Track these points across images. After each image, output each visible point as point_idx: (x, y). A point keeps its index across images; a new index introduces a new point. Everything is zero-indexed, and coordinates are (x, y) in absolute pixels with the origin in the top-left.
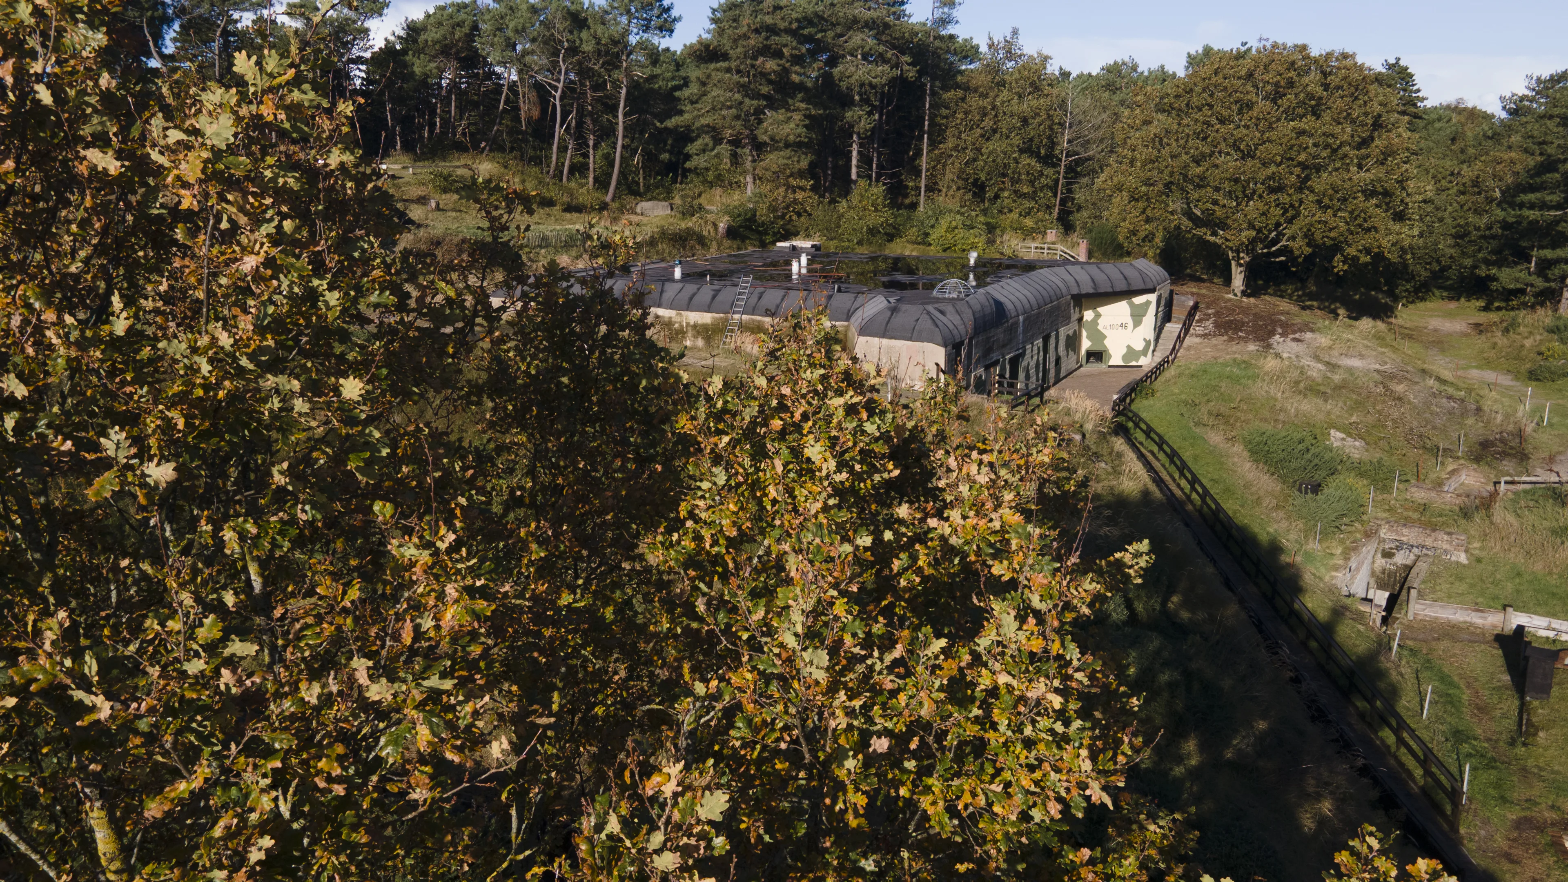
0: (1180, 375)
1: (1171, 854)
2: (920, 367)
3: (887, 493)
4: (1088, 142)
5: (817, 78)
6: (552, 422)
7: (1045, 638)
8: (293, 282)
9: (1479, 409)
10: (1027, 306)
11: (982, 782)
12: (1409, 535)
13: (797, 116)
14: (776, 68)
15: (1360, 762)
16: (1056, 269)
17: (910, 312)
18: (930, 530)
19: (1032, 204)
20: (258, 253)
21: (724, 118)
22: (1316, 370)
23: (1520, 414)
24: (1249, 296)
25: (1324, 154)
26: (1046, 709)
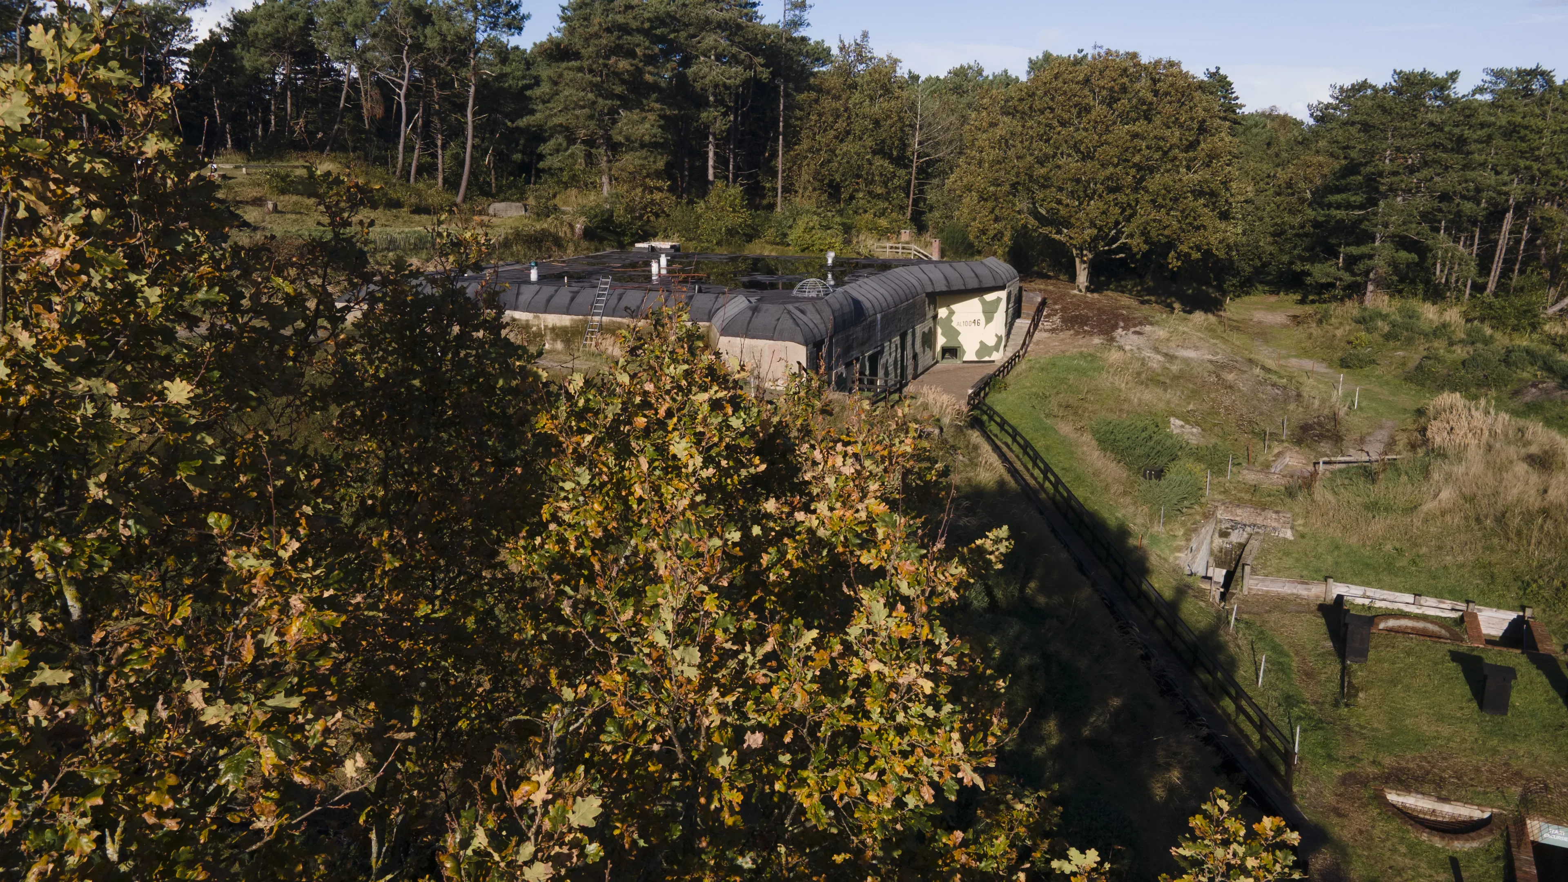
0: (1031, 368)
1: (1037, 831)
2: (783, 363)
3: (753, 489)
4: (938, 143)
5: (671, 78)
6: (404, 427)
7: (914, 624)
8: (105, 277)
9: (1299, 395)
10: (884, 304)
11: (856, 771)
12: (1242, 515)
13: (652, 117)
14: (628, 67)
15: (1205, 731)
16: (911, 268)
17: (771, 312)
18: (797, 524)
19: (886, 205)
20: (64, 245)
21: (577, 117)
22: (1155, 361)
23: (1334, 399)
24: (1092, 291)
25: (1157, 156)
26: (917, 695)
